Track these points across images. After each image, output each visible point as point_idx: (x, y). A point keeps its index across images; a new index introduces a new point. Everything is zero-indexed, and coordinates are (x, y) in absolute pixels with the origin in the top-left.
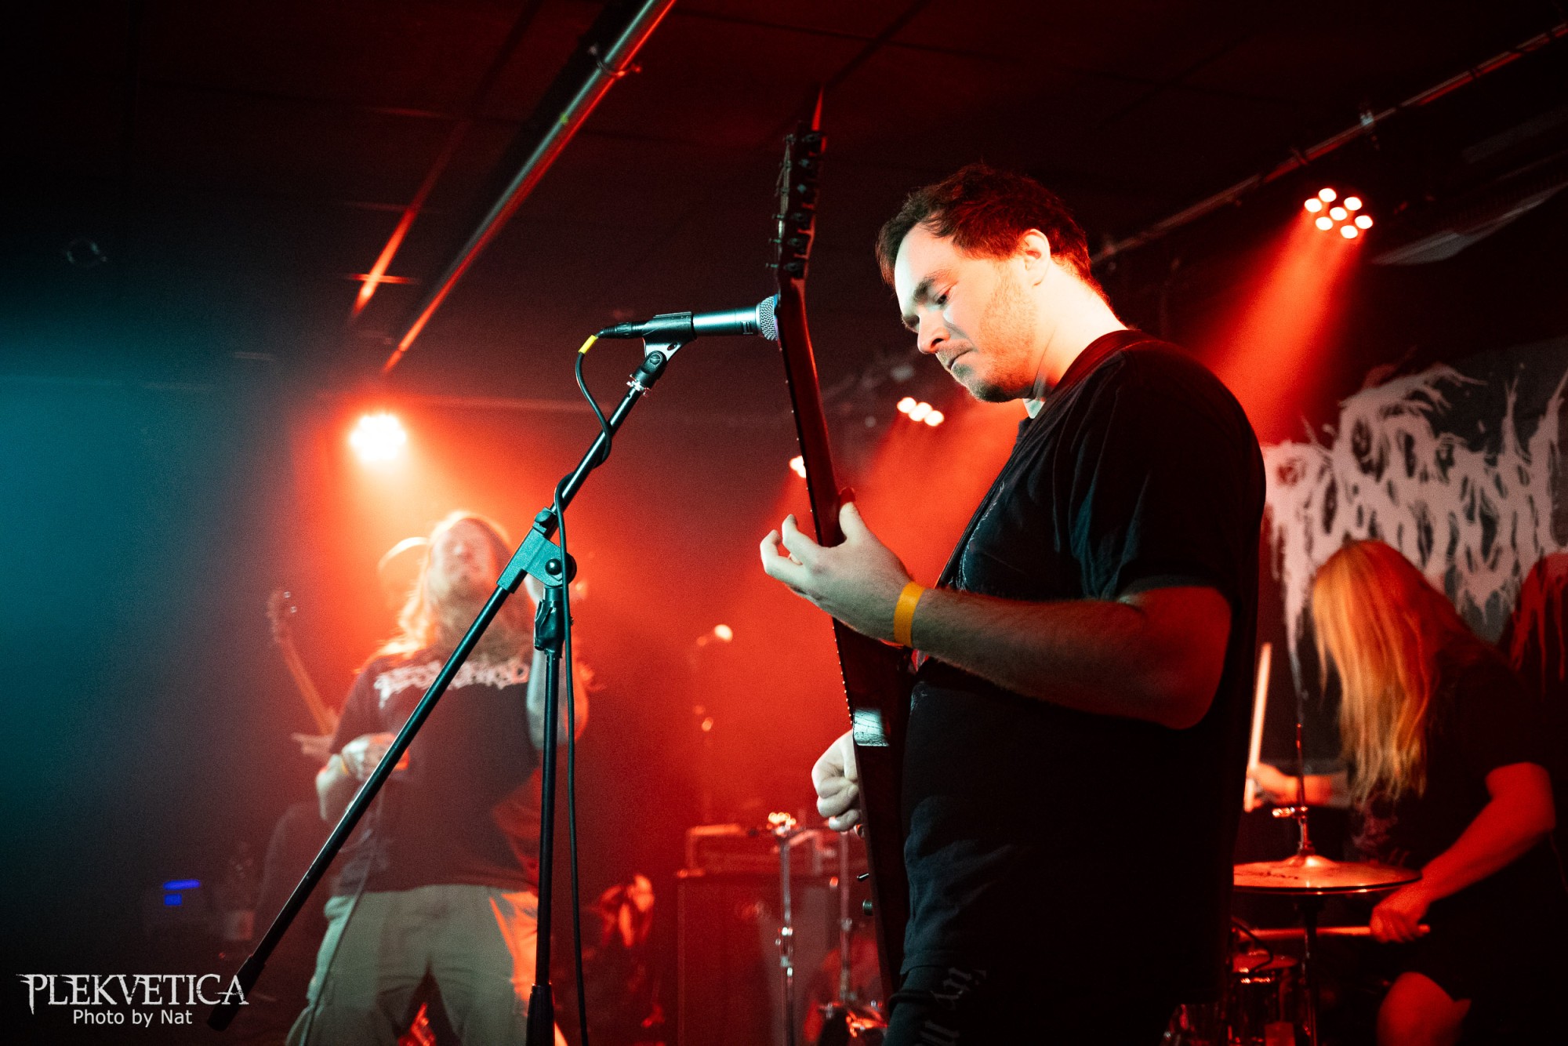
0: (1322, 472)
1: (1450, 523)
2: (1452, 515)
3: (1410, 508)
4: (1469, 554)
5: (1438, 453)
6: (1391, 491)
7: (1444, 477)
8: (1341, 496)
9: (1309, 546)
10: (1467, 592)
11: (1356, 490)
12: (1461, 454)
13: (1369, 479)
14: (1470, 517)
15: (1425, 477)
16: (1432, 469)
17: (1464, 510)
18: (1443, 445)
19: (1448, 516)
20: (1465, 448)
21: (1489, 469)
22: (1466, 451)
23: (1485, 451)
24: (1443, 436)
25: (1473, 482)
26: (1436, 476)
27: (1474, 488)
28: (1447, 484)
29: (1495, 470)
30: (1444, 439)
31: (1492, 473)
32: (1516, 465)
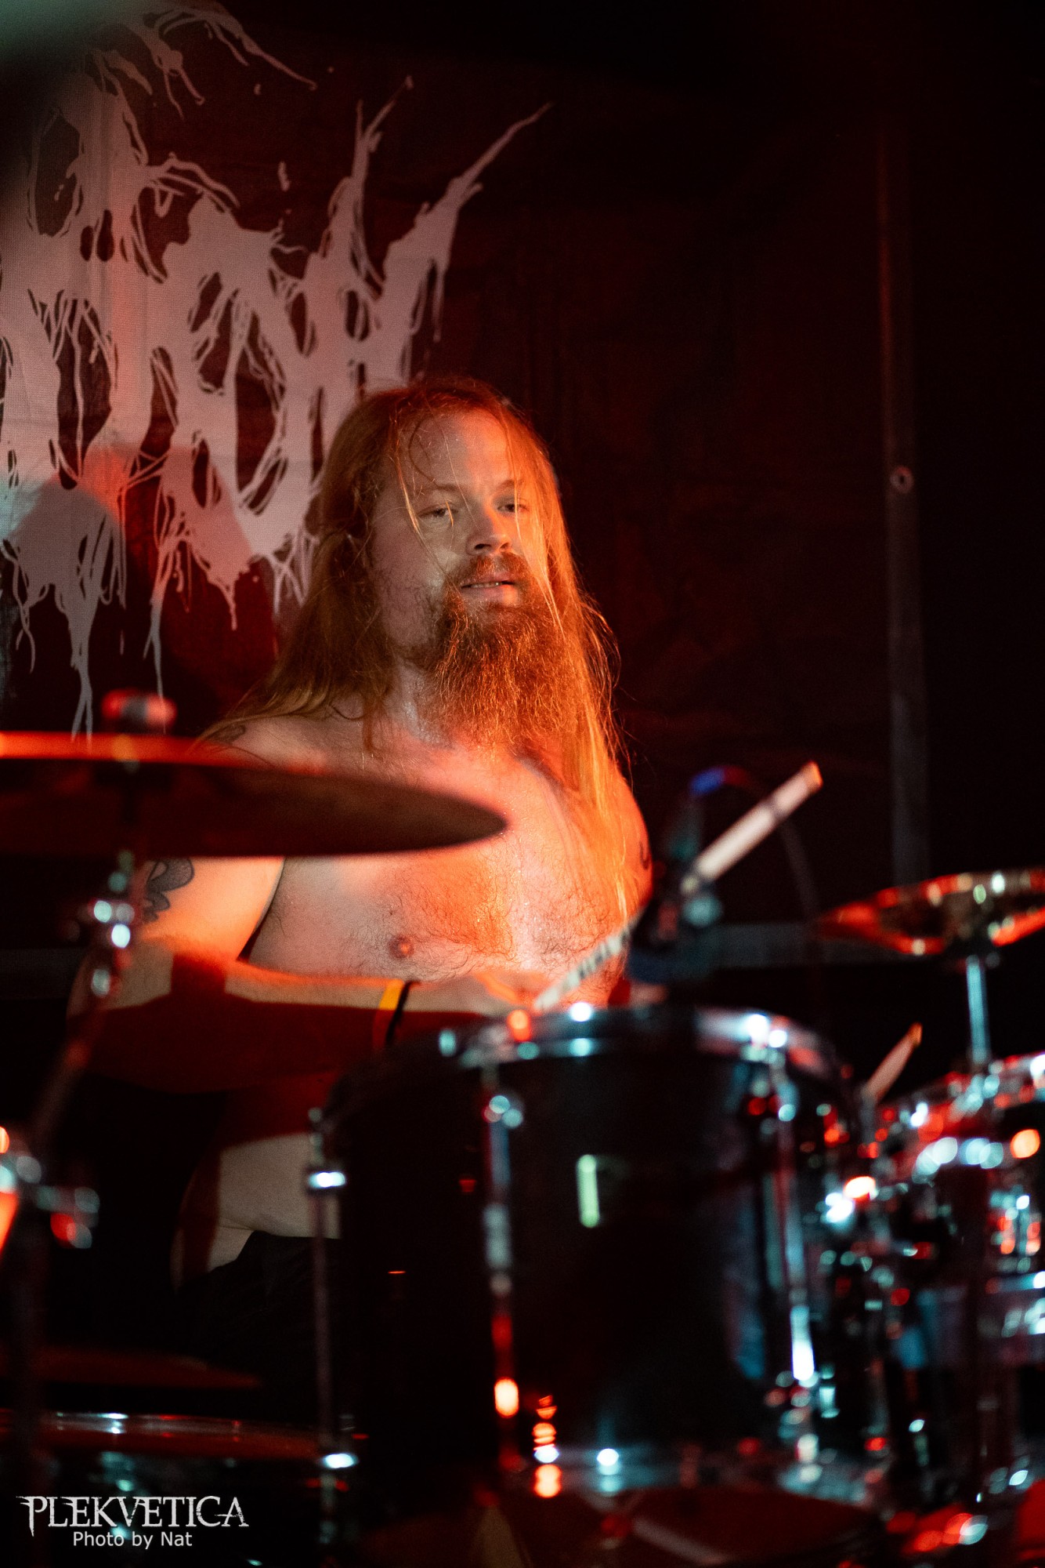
1: (155, 371)
3: (42, 307)
17: (200, 353)
18: (166, 182)
19: (151, 355)
20: (228, 210)
21: (282, 279)
22: (228, 217)
23: (276, 235)
24: (173, 161)
25: (235, 294)
26: (130, 250)
27: (234, 309)
28: (159, 281)
29: (295, 285)
30: (172, 170)
31: (287, 288)
32: (347, 290)
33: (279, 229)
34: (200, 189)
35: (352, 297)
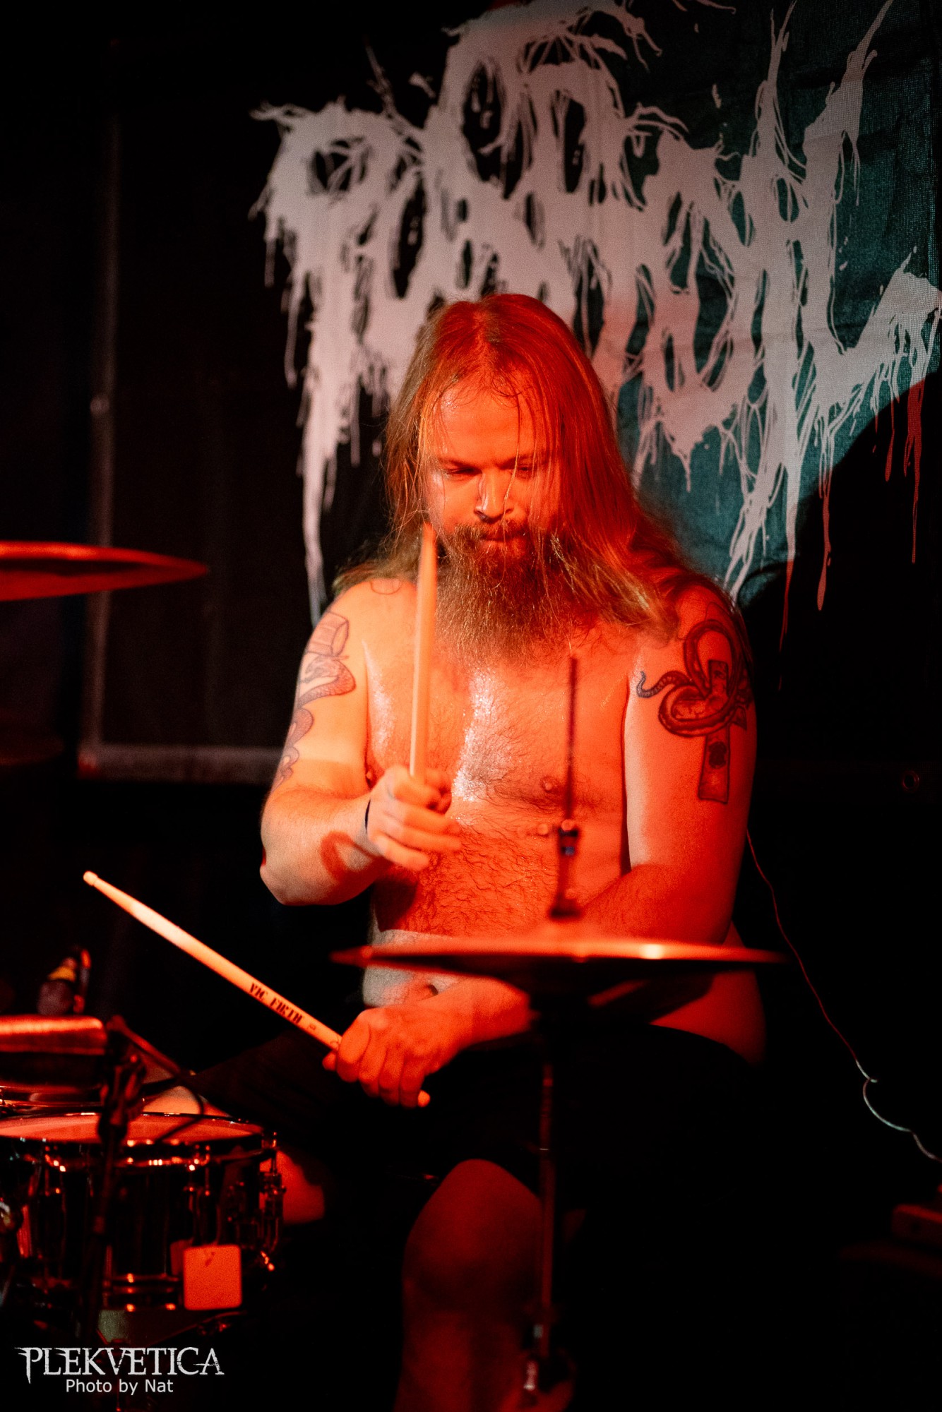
0: (400, 170)
1: (639, 285)
2: (645, 270)
3: (566, 251)
4: (669, 353)
5: (628, 144)
6: (531, 217)
7: (636, 196)
8: (432, 222)
9: (362, 322)
10: (658, 426)
11: (463, 210)
12: (670, 148)
13: (493, 190)
14: (679, 277)
15: (599, 192)
16: (615, 177)
17: (669, 262)
18: (639, 128)
19: (635, 272)
20: (681, 137)
21: (724, 183)
22: (683, 144)
23: (719, 146)
24: (641, 110)
25: (691, 207)
26: (620, 191)
27: (691, 219)
28: (640, 209)
29: (734, 186)
30: (642, 117)
31: (728, 191)
32: (776, 179)
33: (721, 142)
34: (660, 125)
35: (781, 183)
